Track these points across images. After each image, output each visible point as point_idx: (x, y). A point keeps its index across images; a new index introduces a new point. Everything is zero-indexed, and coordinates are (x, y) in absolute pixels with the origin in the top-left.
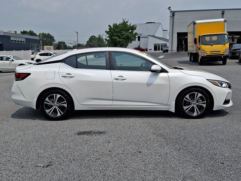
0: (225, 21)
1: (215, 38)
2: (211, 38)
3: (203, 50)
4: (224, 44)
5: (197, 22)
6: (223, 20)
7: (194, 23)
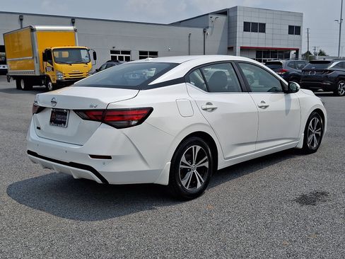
0: (75, 30)
1: (66, 54)
2: (60, 54)
3: (60, 72)
4: (86, 64)
5: (37, 28)
6: (71, 28)
7: (33, 30)
